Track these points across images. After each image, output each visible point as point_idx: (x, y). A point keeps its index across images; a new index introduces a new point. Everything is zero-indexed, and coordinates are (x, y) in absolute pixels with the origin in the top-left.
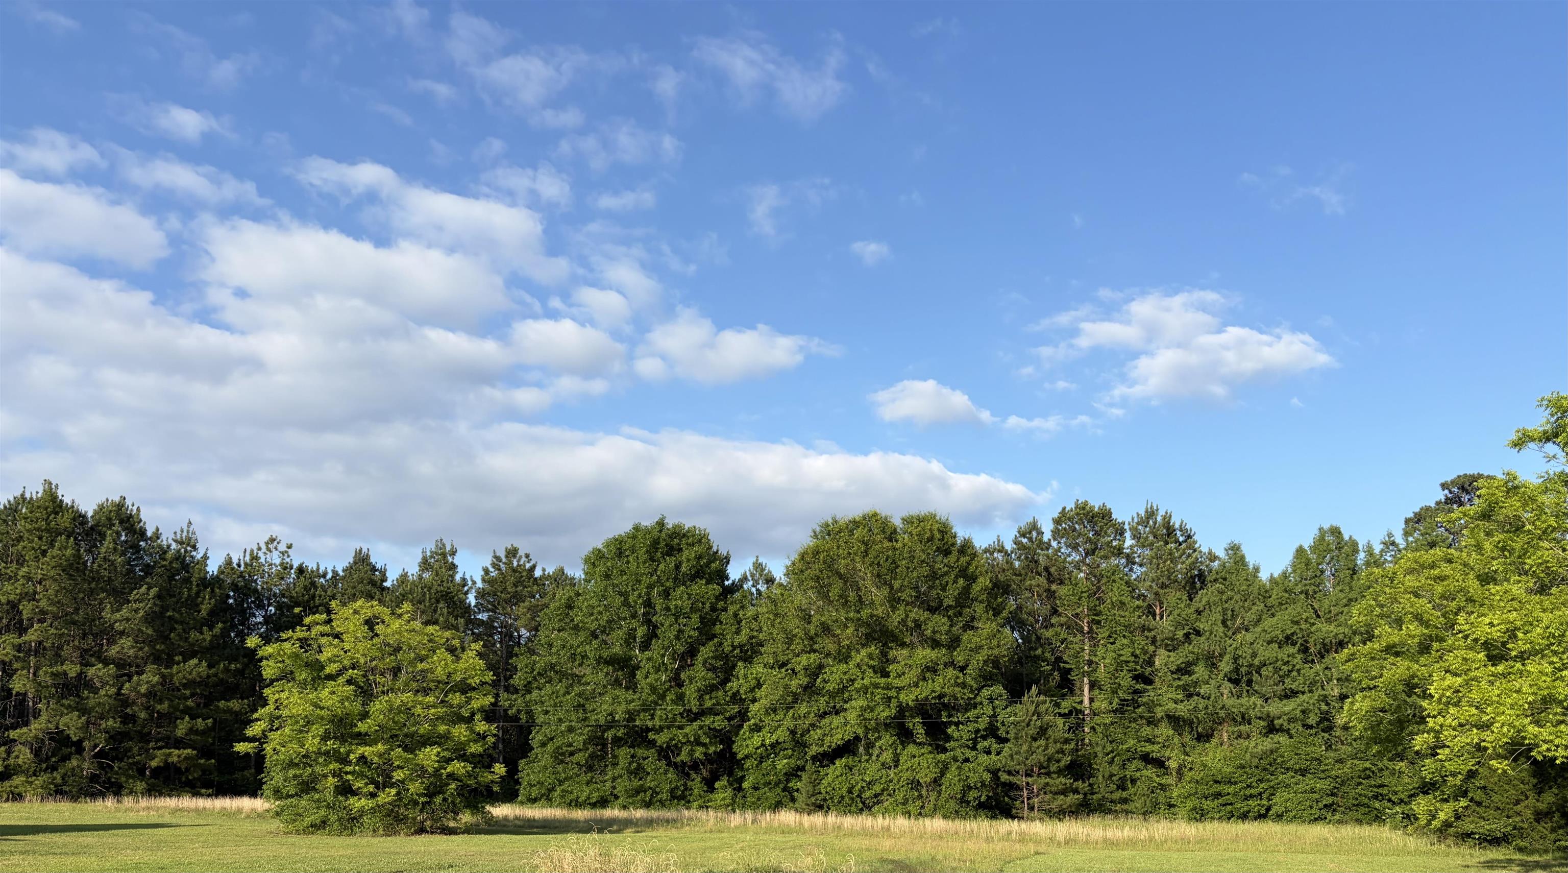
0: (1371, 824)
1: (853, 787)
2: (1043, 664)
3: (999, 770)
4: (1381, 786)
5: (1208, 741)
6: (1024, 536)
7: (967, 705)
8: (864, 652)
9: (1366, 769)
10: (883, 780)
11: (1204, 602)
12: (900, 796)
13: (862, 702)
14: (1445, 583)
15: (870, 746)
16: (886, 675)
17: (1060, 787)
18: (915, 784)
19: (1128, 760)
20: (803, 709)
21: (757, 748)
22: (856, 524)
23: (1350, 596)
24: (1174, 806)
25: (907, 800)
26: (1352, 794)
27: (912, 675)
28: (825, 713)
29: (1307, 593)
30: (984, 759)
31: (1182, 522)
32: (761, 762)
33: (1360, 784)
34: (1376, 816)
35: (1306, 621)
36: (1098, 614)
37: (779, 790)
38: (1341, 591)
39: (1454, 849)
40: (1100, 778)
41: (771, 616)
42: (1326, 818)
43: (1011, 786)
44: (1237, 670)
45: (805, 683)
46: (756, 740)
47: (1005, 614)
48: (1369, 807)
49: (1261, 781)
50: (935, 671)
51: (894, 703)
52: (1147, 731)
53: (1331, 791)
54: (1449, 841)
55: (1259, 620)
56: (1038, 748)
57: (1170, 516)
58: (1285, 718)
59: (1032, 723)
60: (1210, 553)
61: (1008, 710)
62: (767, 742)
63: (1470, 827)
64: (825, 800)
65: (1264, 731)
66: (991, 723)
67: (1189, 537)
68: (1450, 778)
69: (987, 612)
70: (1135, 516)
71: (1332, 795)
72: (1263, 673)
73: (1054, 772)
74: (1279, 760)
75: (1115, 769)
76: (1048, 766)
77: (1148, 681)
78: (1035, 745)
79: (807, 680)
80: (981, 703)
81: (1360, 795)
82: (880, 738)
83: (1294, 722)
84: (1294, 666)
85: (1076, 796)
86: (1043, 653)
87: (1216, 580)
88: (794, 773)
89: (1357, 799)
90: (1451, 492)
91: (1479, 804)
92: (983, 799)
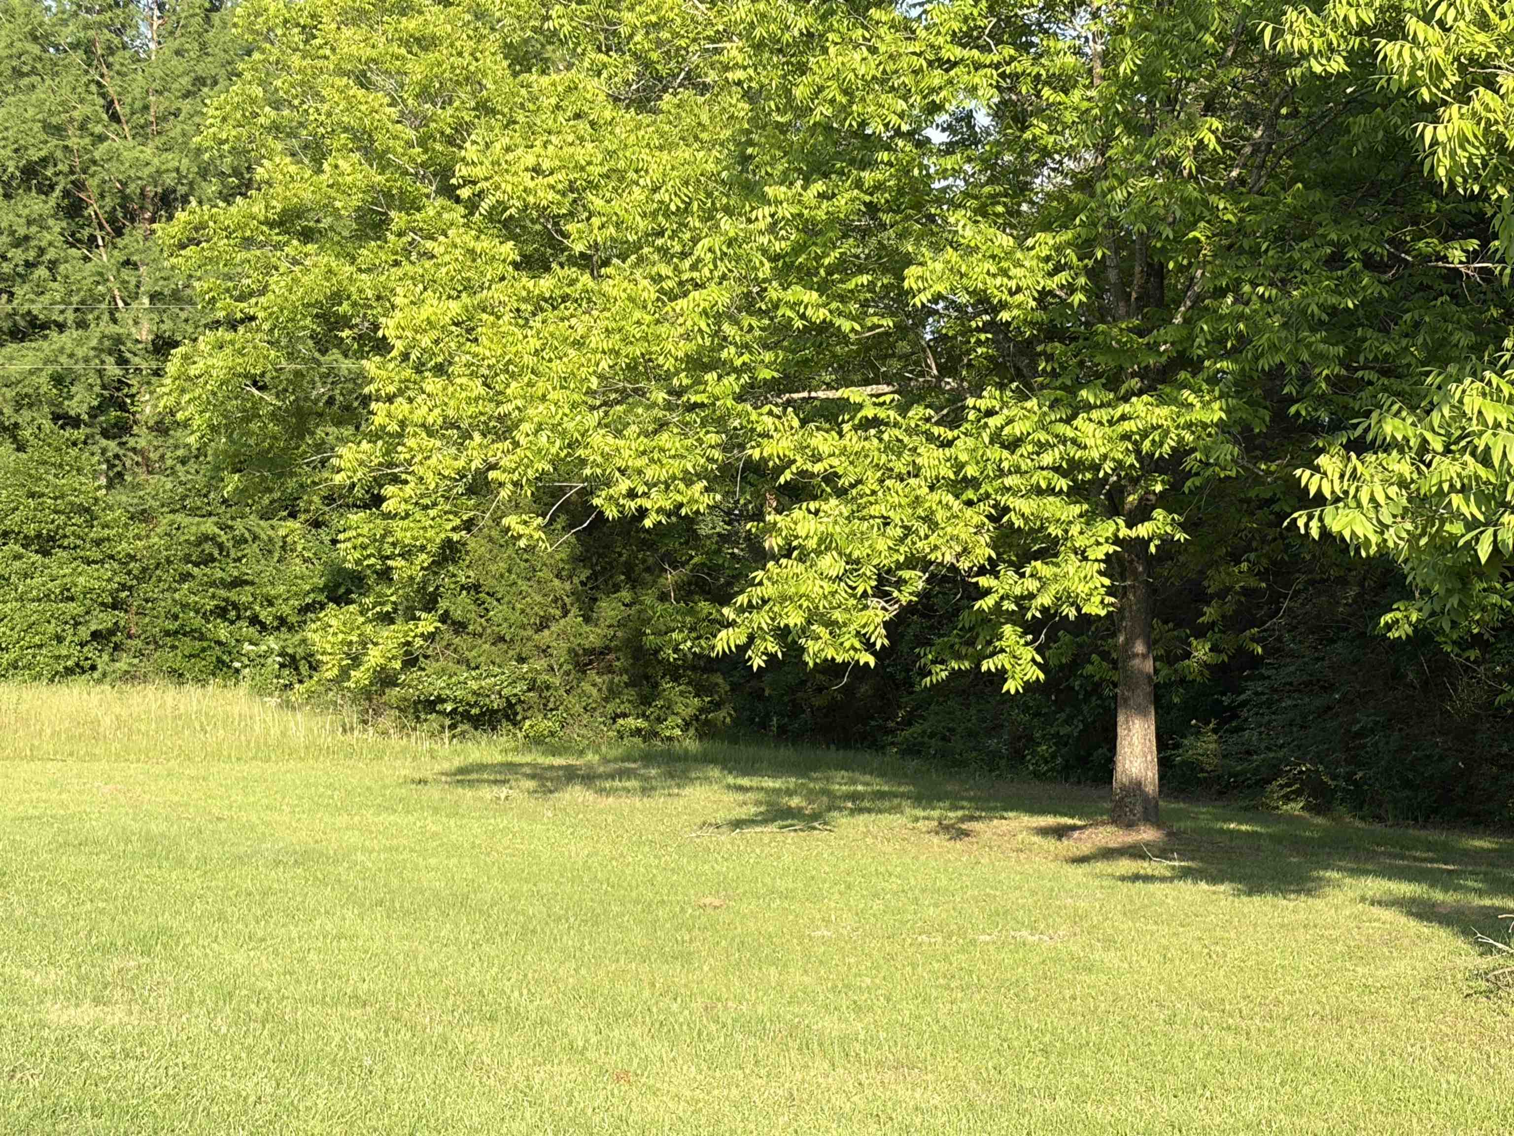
0: (204, 683)
4: (238, 583)
9: (206, 538)
14: (432, 56)
23: (200, 70)
26: (165, 603)
29: (88, 48)
33: (186, 577)
34: (219, 660)
35: (82, 127)
38: (178, 53)
39: (396, 741)
42: (93, 668)
48: (202, 638)
53: (113, 594)
54: (386, 721)
58: (10, 394)
63: (435, 685)
68: (399, 563)
71: (114, 607)
81: (185, 606)
83: (30, 406)
84: (42, 251)
89: (176, 617)
91: (460, 627)
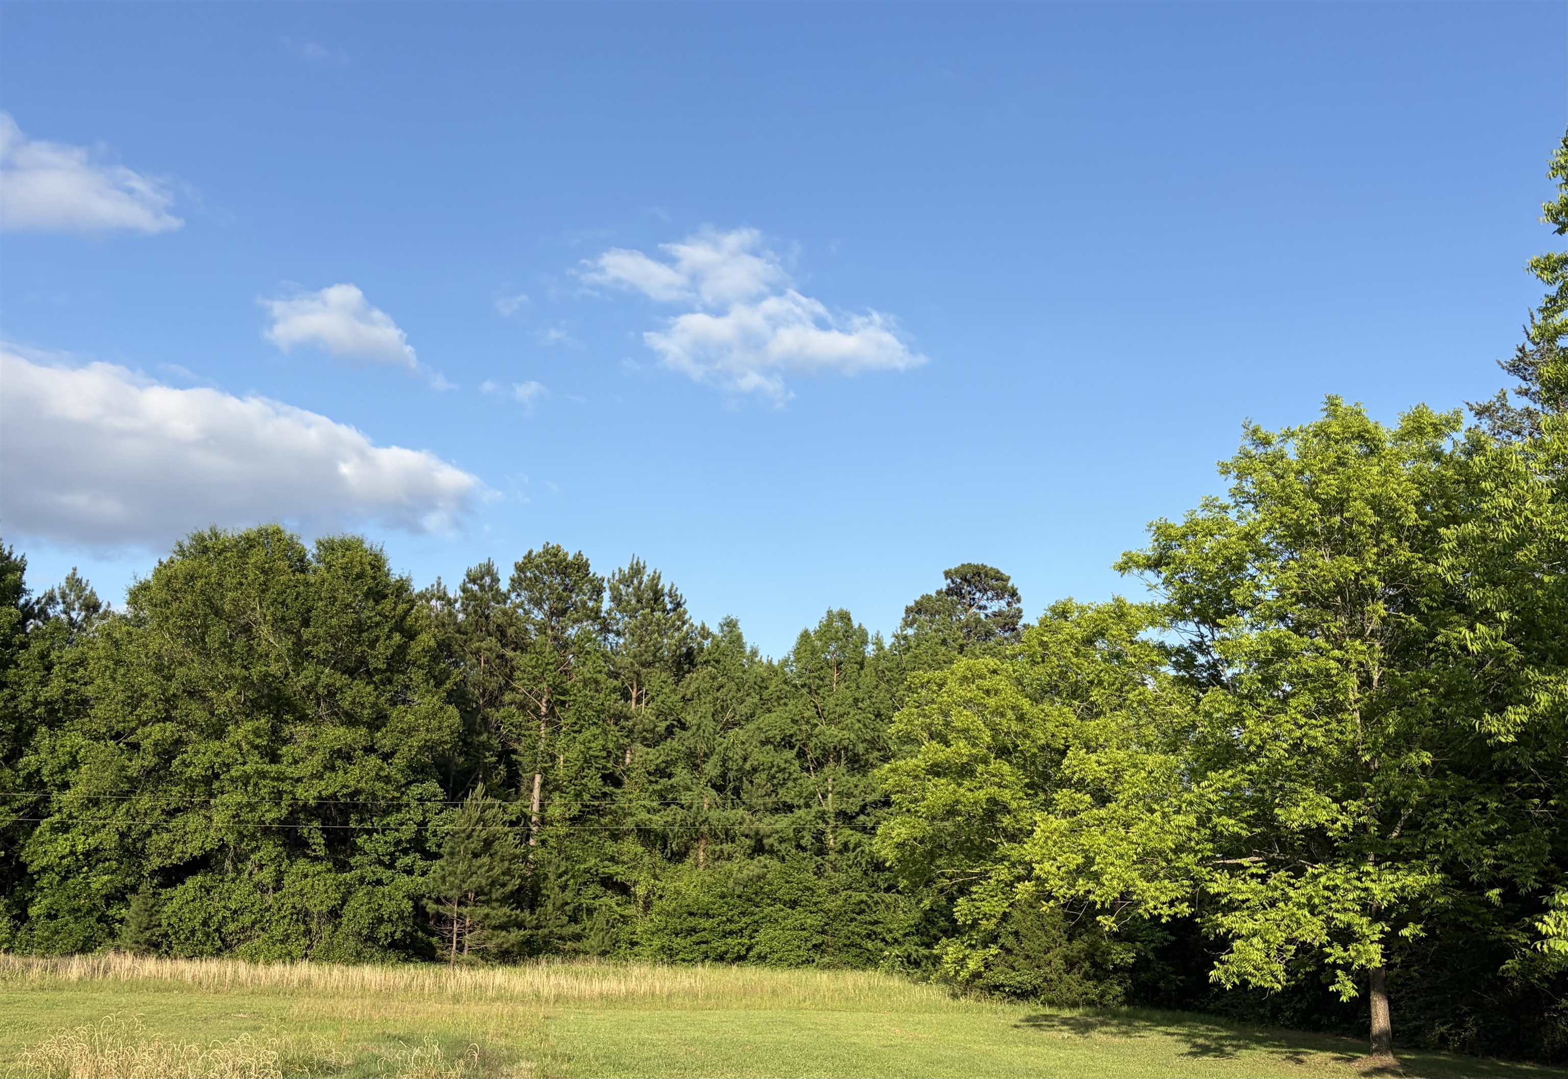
1: (211, 917)
2: (487, 754)
3: (424, 896)
4: (876, 922)
5: (680, 861)
6: (474, 581)
7: (389, 806)
8: (248, 726)
10: (256, 909)
11: (693, 688)
12: (278, 932)
13: (239, 797)
15: (241, 858)
16: (275, 759)
17: (505, 919)
18: (304, 915)
19: (585, 883)
20: (144, 801)
21: (63, 857)
22: (249, 543)
24: (637, 943)
25: (288, 936)
26: (844, 932)
27: (315, 762)
28: (177, 810)
29: (810, 688)
30: (403, 880)
31: (672, 586)
32: (65, 878)
33: (853, 920)
34: (868, 959)
35: (807, 721)
36: (565, 692)
37: (92, 921)
38: (847, 688)
40: (550, 907)
41: (111, 664)
42: (813, 961)
43: (440, 919)
44: (723, 776)
45: (152, 764)
46: (62, 845)
47: (448, 685)
48: (860, 948)
49: (743, 914)
50: (349, 758)
51: (286, 800)
52: (610, 848)
54: (976, 995)
55: (752, 715)
56: (479, 867)
57: (659, 577)
58: (777, 836)
59: (475, 834)
60: (703, 628)
61: (443, 815)
62: (80, 848)
63: (1000, 979)
64: (166, 935)
65: (749, 851)
66: (419, 832)
67: (679, 605)
68: (984, 922)
69: (427, 681)
70: (617, 571)
71: (822, 933)
72: (756, 781)
73: (497, 900)
74: (767, 889)
75: (569, 895)
76: (490, 892)
77: (618, 783)
78: (477, 862)
79: (155, 760)
80: (408, 805)
81: (853, 933)
82: (258, 848)
83: (786, 842)
84: (790, 774)
85: (522, 932)
86: (489, 738)
87: (707, 662)
88: (118, 896)
89: (849, 938)
90: (953, 582)
91: (1009, 952)
92: (398, 935)
